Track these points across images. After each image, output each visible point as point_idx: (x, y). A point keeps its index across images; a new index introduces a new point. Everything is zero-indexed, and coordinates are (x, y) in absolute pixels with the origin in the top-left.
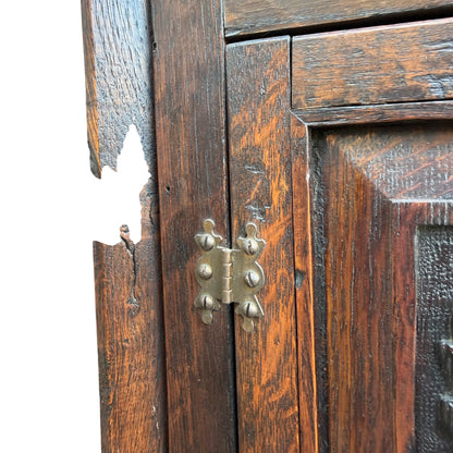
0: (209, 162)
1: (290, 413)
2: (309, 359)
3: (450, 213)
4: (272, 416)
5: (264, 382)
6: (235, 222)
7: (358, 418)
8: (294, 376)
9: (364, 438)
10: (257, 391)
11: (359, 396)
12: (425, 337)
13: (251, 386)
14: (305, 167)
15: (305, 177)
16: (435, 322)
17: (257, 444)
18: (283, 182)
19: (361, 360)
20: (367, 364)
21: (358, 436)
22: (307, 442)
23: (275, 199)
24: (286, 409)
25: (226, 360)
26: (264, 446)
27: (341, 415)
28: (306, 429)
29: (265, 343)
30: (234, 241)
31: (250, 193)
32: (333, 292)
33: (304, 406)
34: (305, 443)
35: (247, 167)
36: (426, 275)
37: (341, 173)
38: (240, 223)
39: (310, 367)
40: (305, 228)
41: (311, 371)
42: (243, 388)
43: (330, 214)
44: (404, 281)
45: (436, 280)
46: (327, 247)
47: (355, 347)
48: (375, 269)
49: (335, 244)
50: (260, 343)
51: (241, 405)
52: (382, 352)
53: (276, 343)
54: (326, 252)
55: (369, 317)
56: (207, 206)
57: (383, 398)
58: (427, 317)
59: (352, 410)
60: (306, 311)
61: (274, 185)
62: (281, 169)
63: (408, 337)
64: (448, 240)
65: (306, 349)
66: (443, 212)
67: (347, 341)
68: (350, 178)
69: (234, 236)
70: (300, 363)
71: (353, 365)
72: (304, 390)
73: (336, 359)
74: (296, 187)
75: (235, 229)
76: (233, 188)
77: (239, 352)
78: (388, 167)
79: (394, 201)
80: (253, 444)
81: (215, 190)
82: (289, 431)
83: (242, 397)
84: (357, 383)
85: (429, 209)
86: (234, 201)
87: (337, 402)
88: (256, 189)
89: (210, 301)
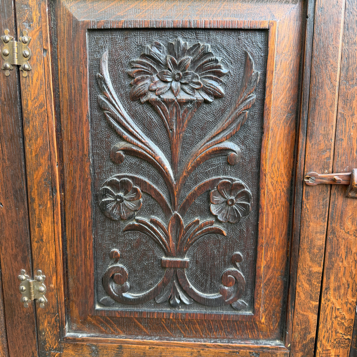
0: (6, 3)
1: (43, 109)
2: (50, 86)
3: (97, 24)
4: (36, 112)
5: (32, 99)
6: (18, 30)
7: (71, 110)
8: (44, 94)
9: (73, 119)
10: (30, 103)
11: (71, 101)
12: (92, 73)
13: (27, 101)
14: (46, 6)
15: (46, 10)
16: (95, 67)
17: (31, 126)
18: (37, 12)
19: (71, 86)
20: (73, 87)
21: (71, 118)
22: (50, 120)
23: (35, 19)
24: (41, 108)
25: (16, 92)
26: (33, 126)
27: (65, 111)
28: (50, 115)
29: (32, 82)
30: (18, 39)
31: (24, 17)
32: (60, 60)
33: (49, 105)
34: (49, 121)
35: (22, 6)
36: (92, 49)
37: (61, 11)
38: (20, 31)
39: (50, 89)
40: (46, 31)
41: (51, 91)
42: (24, 103)
43: (58, 28)
44: (83, 51)
45: (95, 51)
46: (57, 42)
47: (69, 81)
48: (74, 48)
49: (60, 41)
50: (31, 82)
51: (23, 110)
52: (78, 82)
53: (37, 81)
54: (57, 44)
55: (73, 68)
56: (6, 24)
57: (79, 99)
58: (92, 65)
59: (69, 108)
60: (48, 66)
61: (34, 14)
62: (36, 7)
63: (85, 73)
64: (98, 36)
65: (49, 81)
66: (95, 23)
67: (66, 80)
68: (65, 13)
69: (18, 36)
70: (47, 87)
71: (68, 89)
72: (49, 99)
73: (62, 88)
74: (43, 14)
75: (19, 33)
76: (17, 15)
77: (22, 87)
78: (78, 8)
79: (79, 20)
80: (29, 126)
81: (9, 16)
82: (43, 117)
83: (24, 107)
84: (70, 96)
85: (90, 23)
86: (18, 21)
87: (63, 106)
88: (27, 16)
89: (8, 66)
